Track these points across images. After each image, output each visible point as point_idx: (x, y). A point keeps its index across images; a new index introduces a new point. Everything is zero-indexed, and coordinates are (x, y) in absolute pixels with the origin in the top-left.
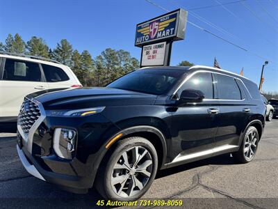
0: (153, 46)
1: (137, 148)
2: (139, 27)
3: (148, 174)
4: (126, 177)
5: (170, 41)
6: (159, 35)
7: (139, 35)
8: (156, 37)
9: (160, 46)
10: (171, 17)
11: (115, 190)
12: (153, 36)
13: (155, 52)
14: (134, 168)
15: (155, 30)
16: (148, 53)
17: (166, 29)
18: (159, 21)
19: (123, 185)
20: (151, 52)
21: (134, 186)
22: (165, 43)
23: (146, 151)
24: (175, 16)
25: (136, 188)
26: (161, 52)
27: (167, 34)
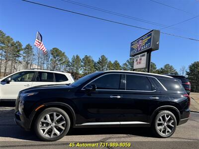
0: (139, 55)
1: (55, 113)
2: (132, 44)
4: (49, 127)
5: (149, 51)
6: (142, 48)
7: (132, 49)
8: (140, 50)
9: (143, 56)
10: (148, 36)
12: (139, 49)
13: (141, 59)
14: (54, 123)
15: (140, 45)
16: (137, 60)
17: (146, 43)
18: (142, 39)
19: (46, 131)
20: (139, 59)
21: (53, 133)
22: (146, 53)
24: (150, 35)
26: (144, 59)
27: (146, 47)
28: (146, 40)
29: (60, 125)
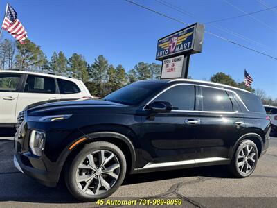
0: (171, 59)
1: (103, 152)
2: (160, 43)
3: (116, 177)
4: (93, 176)
5: (187, 54)
6: (177, 49)
7: (159, 49)
8: (174, 51)
9: (178, 60)
10: (188, 32)
11: (80, 186)
12: (171, 51)
13: (173, 65)
14: (100, 169)
15: (174, 44)
16: (167, 66)
17: (184, 42)
18: (177, 36)
19: (88, 184)
20: (170, 65)
21: (99, 186)
22: (183, 56)
23: (113, 155)
24: (192, 30)
25: (103, 188)
26: (179, 65)
27: (184, 48)
28: (184, 38)
29: (111, 172)
